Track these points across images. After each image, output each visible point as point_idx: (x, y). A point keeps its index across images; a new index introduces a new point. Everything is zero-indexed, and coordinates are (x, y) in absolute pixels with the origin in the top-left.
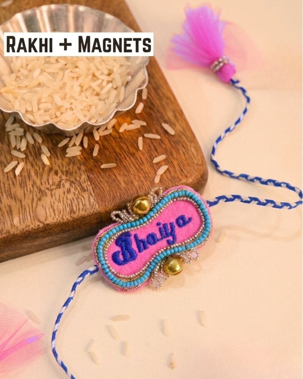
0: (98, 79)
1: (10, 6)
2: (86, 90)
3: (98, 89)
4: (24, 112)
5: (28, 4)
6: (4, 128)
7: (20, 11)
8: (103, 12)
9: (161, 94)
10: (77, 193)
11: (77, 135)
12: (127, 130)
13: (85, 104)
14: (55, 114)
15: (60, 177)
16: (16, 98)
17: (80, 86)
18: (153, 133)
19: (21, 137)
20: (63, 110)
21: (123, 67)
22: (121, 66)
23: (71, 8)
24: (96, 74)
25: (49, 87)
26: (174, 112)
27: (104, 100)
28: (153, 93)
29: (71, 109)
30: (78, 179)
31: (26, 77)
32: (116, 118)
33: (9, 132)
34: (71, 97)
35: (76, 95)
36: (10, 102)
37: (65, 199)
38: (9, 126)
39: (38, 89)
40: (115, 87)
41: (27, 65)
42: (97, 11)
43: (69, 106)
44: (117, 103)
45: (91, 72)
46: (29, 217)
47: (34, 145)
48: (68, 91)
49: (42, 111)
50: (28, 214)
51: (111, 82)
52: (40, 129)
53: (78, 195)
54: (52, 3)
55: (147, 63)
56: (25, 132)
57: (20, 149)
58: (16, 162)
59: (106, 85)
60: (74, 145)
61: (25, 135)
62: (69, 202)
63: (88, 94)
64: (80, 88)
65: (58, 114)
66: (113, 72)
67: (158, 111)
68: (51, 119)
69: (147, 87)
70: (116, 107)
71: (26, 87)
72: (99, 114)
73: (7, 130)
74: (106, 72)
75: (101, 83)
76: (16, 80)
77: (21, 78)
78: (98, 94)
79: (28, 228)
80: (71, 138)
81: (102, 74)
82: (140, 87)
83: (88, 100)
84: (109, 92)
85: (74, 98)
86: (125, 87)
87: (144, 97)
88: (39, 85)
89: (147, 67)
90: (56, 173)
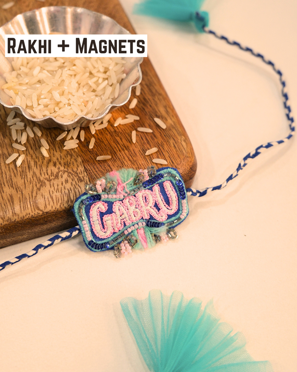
0: (94, 76)
1: (11, 8)
2: (83, 87)
3: (94, 86)
4: (25, 108)
5: (28, 6)
6: (5, 122)
7: (21, 13)
8: (99, 14)
9: (154, 91)
10: (74, 183)
11: (74, 129)
12: (121, 124)
13: (82, 100)
14: (54, 108)
15: (59, 168)
16: (17, 94)
17: (77, 82)
18: (145, 127)
19: (22, 131)
20: (61, 105)
21: (118, 65)
22: (117, 64)
23: (70, 10)
24: (93, 72)
25: (48, 84)
26: (165, 107)
27: (100, 96)
28: (146, 90)
29: (69, 105)
30: (75, 170)
31: (26, 74)
32: (111, 113)
33: (10, 126)
34: (69, 92)
35: (74, 91)
36: (12, 98)
37: (63, 188)
38: (10, 121)
39: (38, 86)
40: (111, 84)
41: (28, 63)
42: (94, 12)
43: (67, 102)
44: (112, 99)
45: (88, 70)
46: (29, 206)
47: (34, 138)
48: (66, 88)
49: (41, 107)
50: (28, 203)
51: (107, 79)
52: (40, 123)
53: (75, 185)
54: (51, 5)
55: (141, 62)
56: (25, 126)
57: (20, 142)
58: (17, 155)
59: (102, 83)
60: (72, 138)
61: (25, 129)
62: (67, 191)
63: (85, 90)
64: (77, 85)
65: (57, 109)
66: (109, 70)
67: (150, 106)
68: (50, 113)
69: (141, 84)
70: (112, 103)
71: (27, 84)
72: (95, 109)
73: (8, 124)
74: (102, 70)
75: (98, 80)
76: (17, 77)
77: (22, 75)
78: (94, 91)
79: (28, 215)
80: (69, 131)
81: (99, 71)
82: (134, 84)
83: (85, 96)
84: (104, 88)
85: (71, 94)
86: (120, 84)
87: (138, 93)
88: (39, 81)
89: (141, 65)
90: (55, 165)
